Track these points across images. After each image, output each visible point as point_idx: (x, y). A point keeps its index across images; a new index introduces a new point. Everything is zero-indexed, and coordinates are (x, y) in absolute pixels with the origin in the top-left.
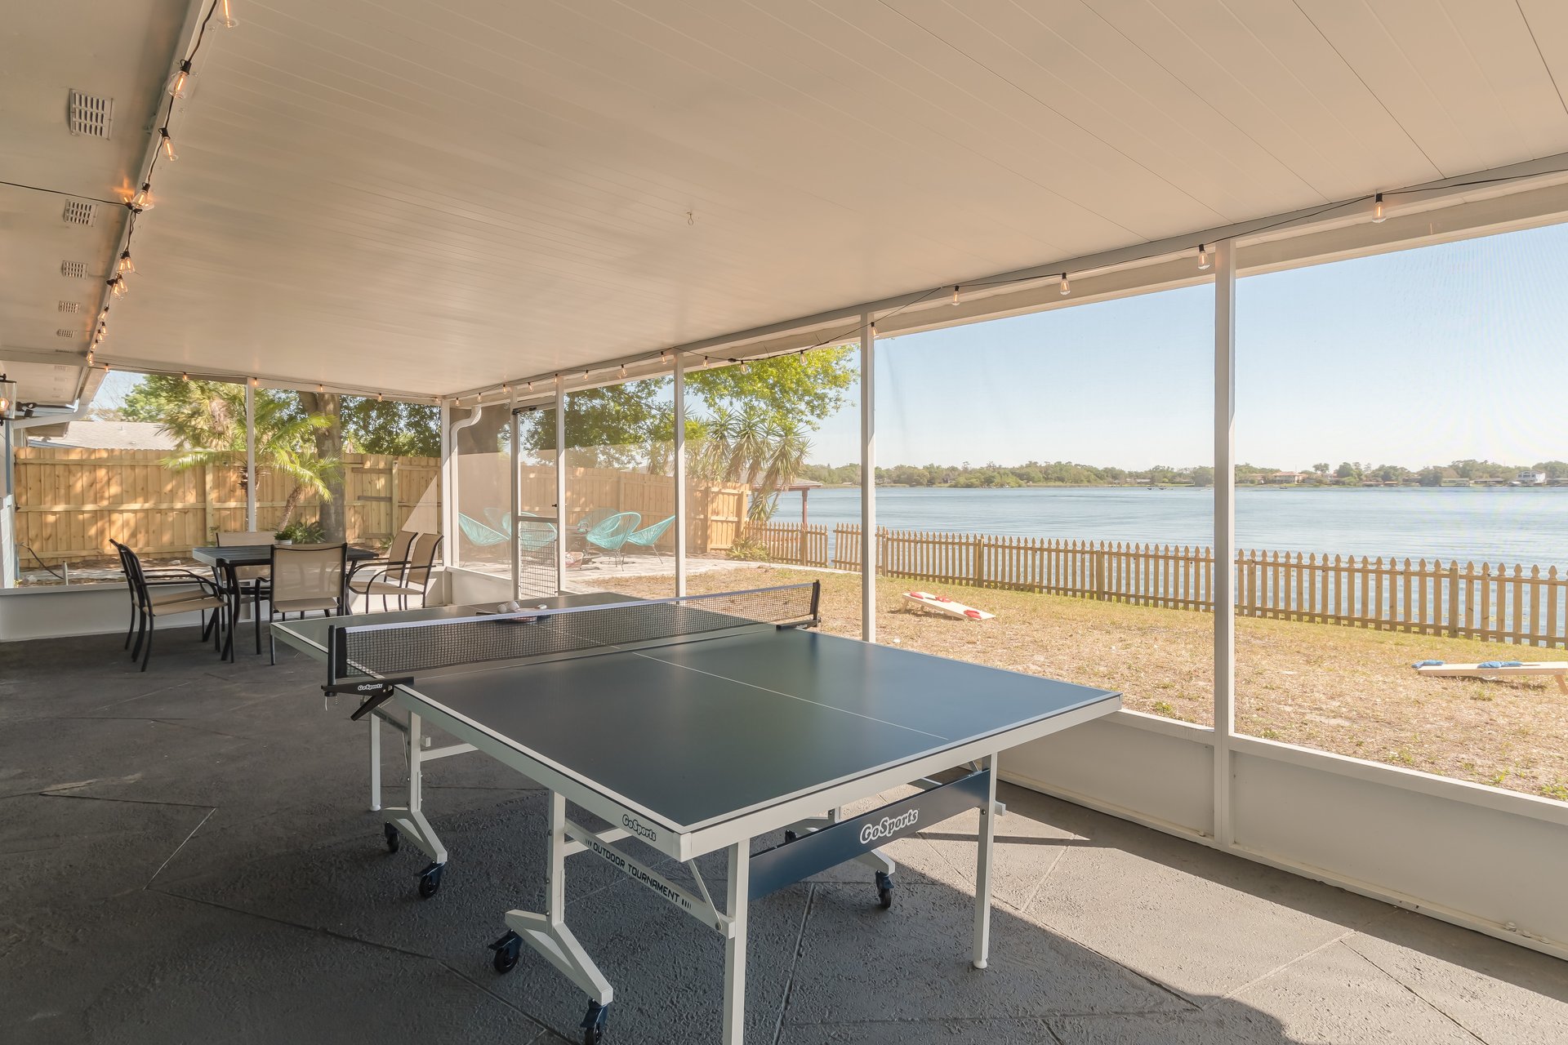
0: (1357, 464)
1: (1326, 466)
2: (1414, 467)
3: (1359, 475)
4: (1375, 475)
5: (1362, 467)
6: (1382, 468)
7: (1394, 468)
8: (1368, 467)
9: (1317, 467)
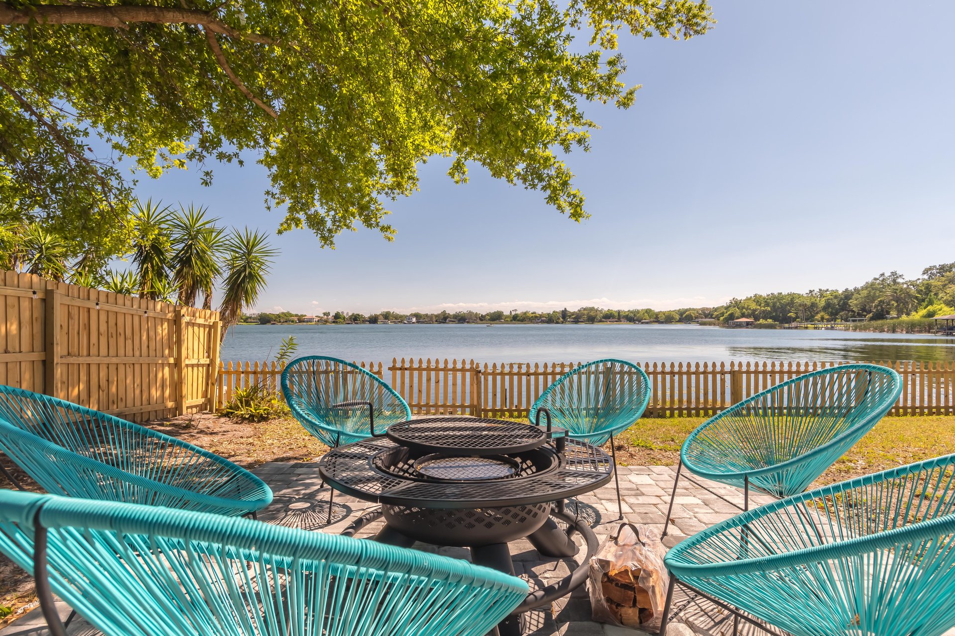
0: (342, 312)
1: (329, 313)
2: (367, 315)
3: (344, 318)
4: (351, 317)
5: (345, 315)
6: (353, 315)
7: (358, 315)
8: (347, 314)
9: (325, 314)
